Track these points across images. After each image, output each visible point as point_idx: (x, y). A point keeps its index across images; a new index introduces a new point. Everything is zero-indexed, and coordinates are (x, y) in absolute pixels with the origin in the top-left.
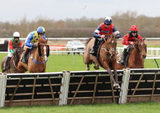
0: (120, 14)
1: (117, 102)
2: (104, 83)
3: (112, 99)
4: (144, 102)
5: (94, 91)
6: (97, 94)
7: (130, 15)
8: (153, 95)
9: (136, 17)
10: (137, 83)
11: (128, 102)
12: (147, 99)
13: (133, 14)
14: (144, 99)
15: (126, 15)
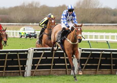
0: (26, 4)
1: (23, 76)
2: (12, 60)
3: (19, 73)
4: (45, 76)
5: (5, 66)
6: (7, 69)
7: (34, 5)
8: (52, 69)
9: (39, 7)
10: (39, 59)
11: (32, 75)
12: (47, 73)
13: (36, 4)
14: (45, 73)
15: (31, 5)
